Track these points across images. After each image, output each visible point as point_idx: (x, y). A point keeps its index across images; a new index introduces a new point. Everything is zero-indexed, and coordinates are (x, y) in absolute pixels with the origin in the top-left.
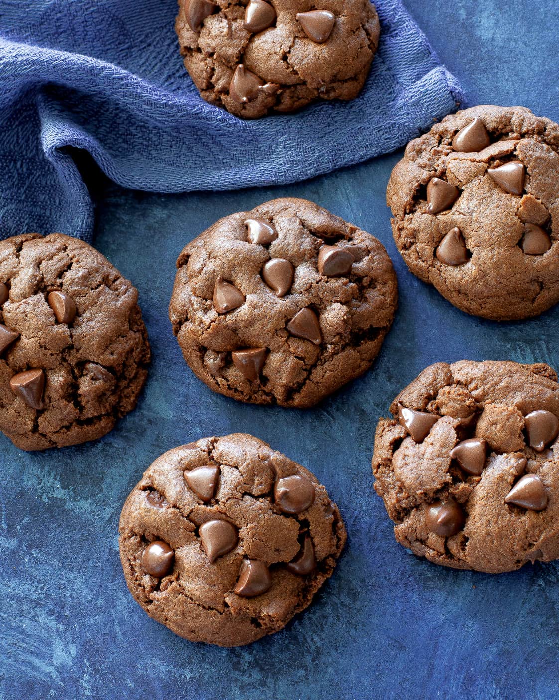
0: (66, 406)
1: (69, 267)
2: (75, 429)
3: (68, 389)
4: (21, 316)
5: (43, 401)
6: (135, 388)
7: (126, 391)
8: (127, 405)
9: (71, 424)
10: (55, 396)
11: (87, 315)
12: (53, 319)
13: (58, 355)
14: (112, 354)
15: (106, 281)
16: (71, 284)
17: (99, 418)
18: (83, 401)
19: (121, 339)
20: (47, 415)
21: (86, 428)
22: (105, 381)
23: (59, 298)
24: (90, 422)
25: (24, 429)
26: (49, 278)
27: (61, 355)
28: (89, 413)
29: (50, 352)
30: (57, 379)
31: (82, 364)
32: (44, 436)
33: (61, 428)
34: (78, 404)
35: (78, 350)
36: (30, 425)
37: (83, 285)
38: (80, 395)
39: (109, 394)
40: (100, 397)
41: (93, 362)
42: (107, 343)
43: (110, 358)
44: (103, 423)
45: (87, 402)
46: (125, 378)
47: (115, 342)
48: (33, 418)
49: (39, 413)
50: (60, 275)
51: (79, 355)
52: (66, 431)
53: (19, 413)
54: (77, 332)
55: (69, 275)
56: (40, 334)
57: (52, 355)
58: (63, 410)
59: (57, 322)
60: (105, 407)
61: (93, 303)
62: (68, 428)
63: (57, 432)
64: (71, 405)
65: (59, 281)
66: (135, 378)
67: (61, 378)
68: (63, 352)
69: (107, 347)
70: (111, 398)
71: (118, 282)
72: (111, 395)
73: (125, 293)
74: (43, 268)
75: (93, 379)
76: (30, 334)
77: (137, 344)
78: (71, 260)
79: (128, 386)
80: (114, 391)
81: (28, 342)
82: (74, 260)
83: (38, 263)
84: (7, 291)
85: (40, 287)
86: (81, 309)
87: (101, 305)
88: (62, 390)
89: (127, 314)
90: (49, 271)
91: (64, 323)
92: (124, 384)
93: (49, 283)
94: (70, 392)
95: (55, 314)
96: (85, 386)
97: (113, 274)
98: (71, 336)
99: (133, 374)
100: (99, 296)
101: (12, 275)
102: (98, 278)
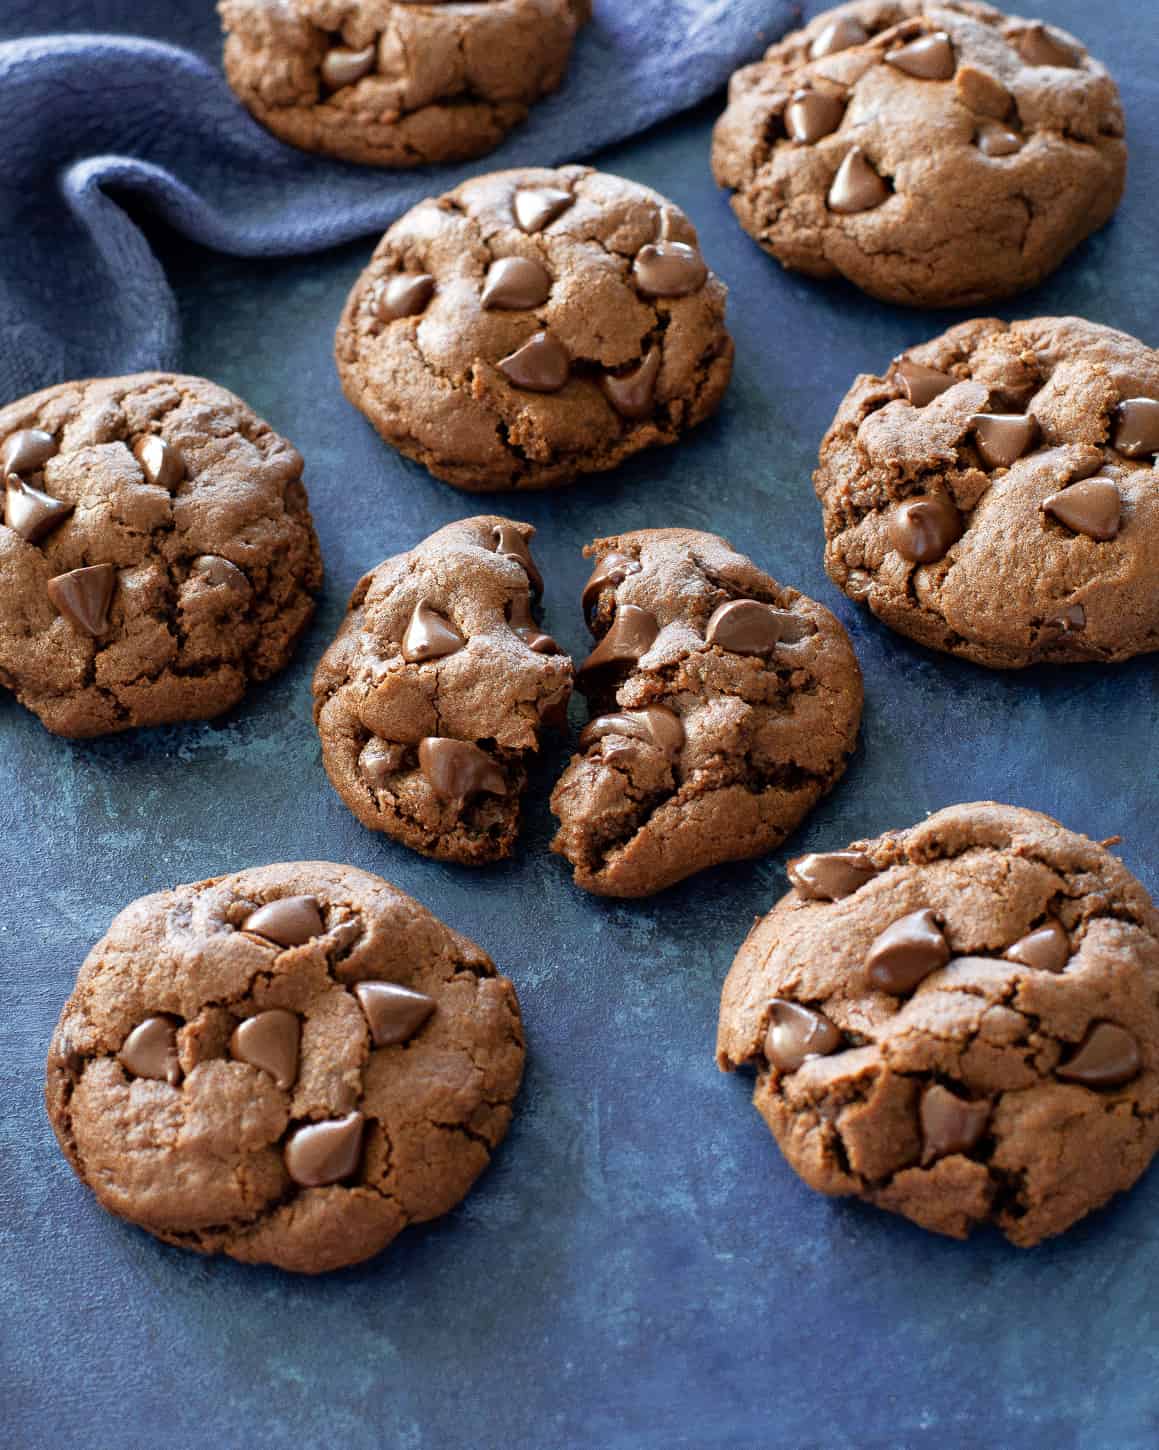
0: (152, 627)
1: (176, 404)
2: (168, 680)
3: (157, 598)
4: (78, 473)
5: (109, 620)
6: (290, 621)
7: (271, 626)
8: (272, 650)
9: (160, 672)
10: (133, 607)
11: (205, 476)
12: (141, 476)
13: (143, 535)
14: (247, 543)
15: (244, 429)
16: (178, 427)
17: (214, 664)
18: (186, 622)
19: (267, 521)
20: (115, 651)
21: (188, 681)
22: (232, 587)
23: (153, 452)
24: (197, 669)
25: (67, 675)
26: (136, 421)
27: (149, 538)
28: (197, 650)
29: (129, 529)
30: (137, 581)
31: (187, 562)
32: (105, 692)
33: (140, 677)
34: (174, 629)
35: (182, 533)
36: (79, 668)
37: (198, 429)
38: (181, 611)
39: (237, 618)
40: (221, 617)
41: (211, 554)
42: (240, 520)
43: (245, 547)
44: (223, 674)
45: (194, 625)
46: (271, 602)
47: (255, 523)
48: (86, 654)
49: (99, 645)
50: (159, 415)
51: (184, 540)
52: (148, 683)
53: (59, 644)
54: (182, 501)
55: (173, 416)
56: (112, 496)
57: (132, 534)
58: (147, 637)
59: (146, 481)
60: (228, 643)
61: (218, 457)
62: (154, 678)
63: (132, 683)
64: (164, 626)
65: (155, 424)
66: (289, 605)
67: (147, 577)
68: (154, 534)
69: (238, 530)
70: (242, 628)
71: (267, 436)
72: (241, 622)
73: (279, 451)
74: (126, 404)
75: (207, 581)
76: (93, 500)
77: (298, 540)
78: (181, 394)
79: (276, 617)
80: (249, 617)
81: (89, 514)
82: (186, 395)
83: (119, 399)
84: (55, 446)
85: (119, 432)
86: (193, 469)
87: (233, 462)
88: (148, 597)
89: (283, 483)
90: (137, 408)
91: (159, 483)
92: (267, 611)
93: (136, 427)
94: (162, 605)
95: (144, 469)
96: (191, 591)
97: (258, 424)
98: (172, 507)
99: (285, 595)
100: (228, 448)
101: (68, 418)
102: (230, 423)
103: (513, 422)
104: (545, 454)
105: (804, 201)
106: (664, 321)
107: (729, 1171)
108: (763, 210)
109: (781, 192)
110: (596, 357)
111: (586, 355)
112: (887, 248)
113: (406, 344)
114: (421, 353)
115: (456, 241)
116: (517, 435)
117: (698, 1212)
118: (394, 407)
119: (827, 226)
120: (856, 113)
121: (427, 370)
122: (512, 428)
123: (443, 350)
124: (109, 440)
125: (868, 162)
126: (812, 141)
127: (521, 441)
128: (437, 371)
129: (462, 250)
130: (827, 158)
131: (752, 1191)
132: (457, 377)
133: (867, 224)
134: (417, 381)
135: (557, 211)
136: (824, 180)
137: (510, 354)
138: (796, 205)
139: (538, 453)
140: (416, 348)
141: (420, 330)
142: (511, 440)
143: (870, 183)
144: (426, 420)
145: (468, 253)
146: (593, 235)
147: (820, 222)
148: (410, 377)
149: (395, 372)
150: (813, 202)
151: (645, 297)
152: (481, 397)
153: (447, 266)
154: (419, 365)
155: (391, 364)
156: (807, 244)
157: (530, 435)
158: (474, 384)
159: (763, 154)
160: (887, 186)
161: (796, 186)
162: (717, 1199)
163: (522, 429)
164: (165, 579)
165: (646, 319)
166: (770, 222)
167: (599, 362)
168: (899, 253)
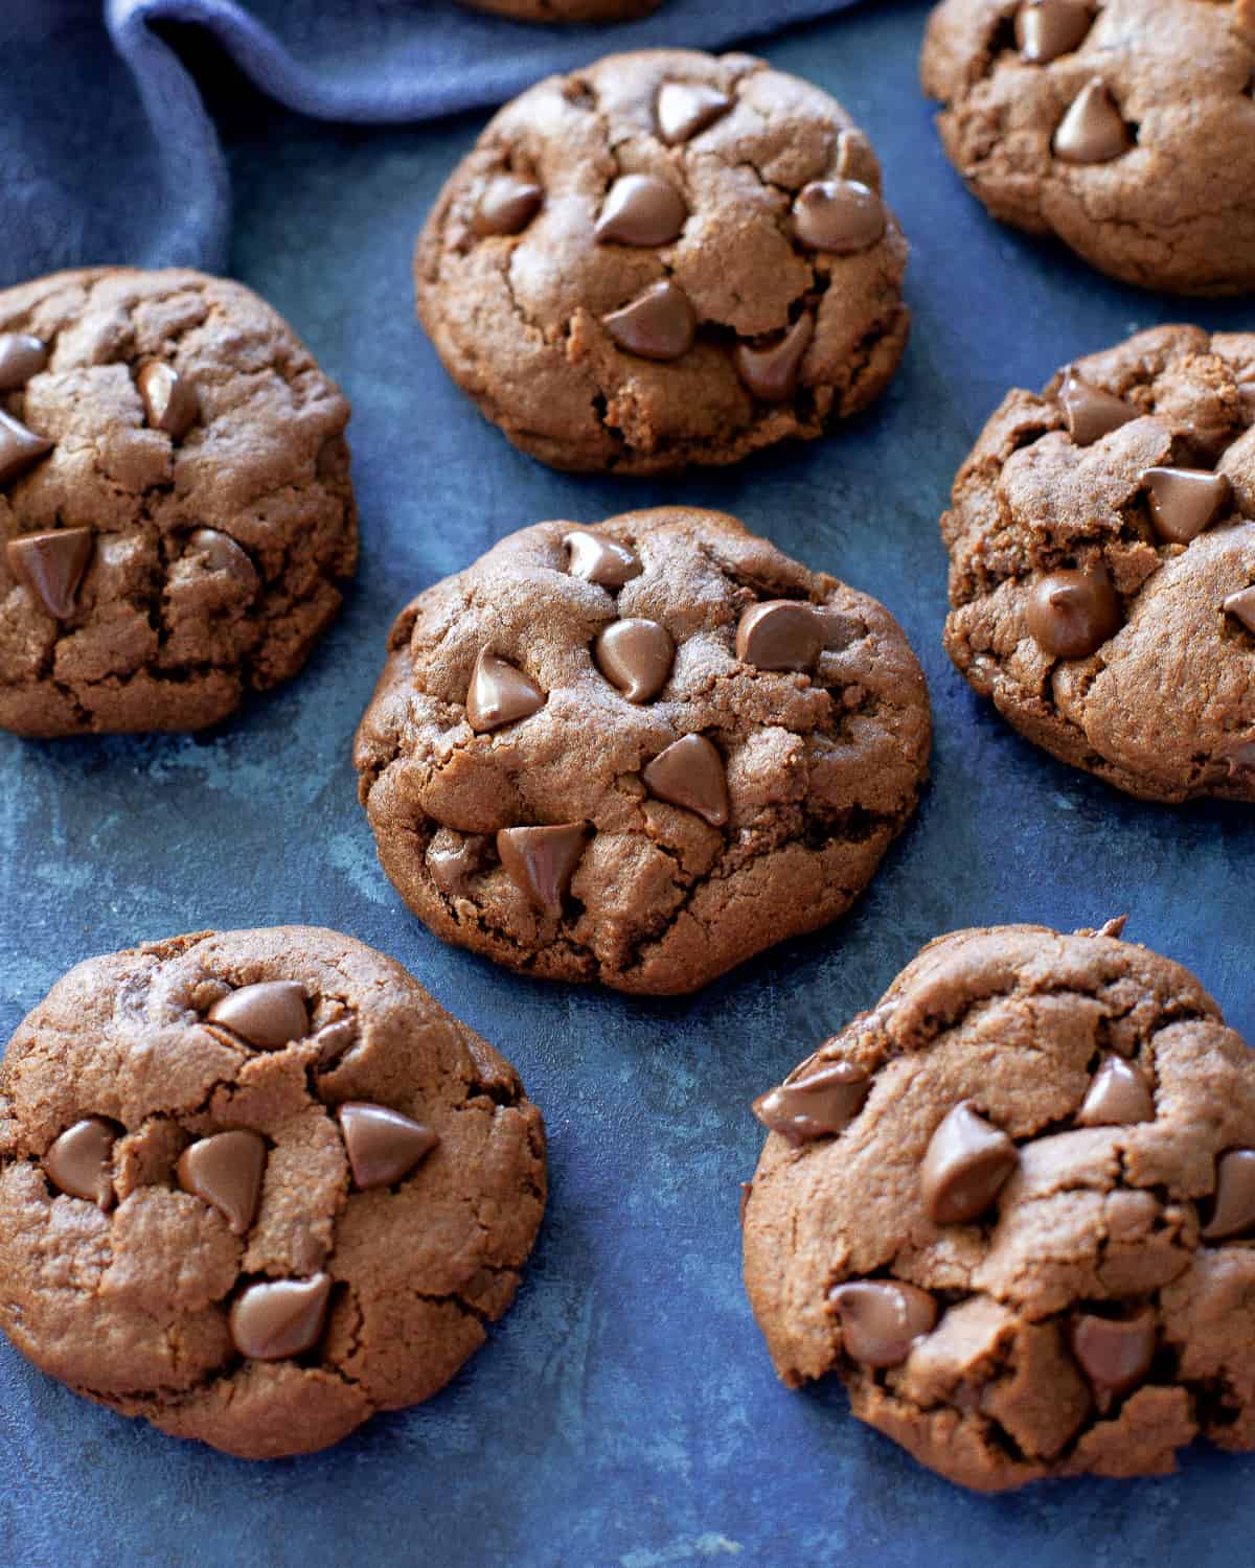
0: (129, 616)
1: (199, 322)
2: (142, 684)
3: (140, 581)
4: (64, 403)
5: (77, 600)
6: (304, 621)
7: (280, 624)
8: (278, 657)
9: (134, 671)
10: (108, 588)
11: (220, 424)
12: (138, 417)
13: (132, 496)
14: (262, 518)
15: (280, 364)
16: (197, 354)
17: (204, 667)
18: (172, 612)
19: (290, 491)
20: (80, 639)
21: (168, 687)
22: (234, 577)
23: (160, 384)
24: (180, 673)
25: (18, 663)
26: (147, 339)
27: (139, 499)
28: (182, 649)
29: (115, 486)
30: (119, 553)
31: (185, 533)
32: (64, 689)
33: (108, 676)
34: (156, 621)
35: (182, 497)
36: (34, 657)
37: (221, 359)
38: (167, 600)
39: (237, 613)
40: (216, 612)
41: (214, 529)
42: (255, 488)
43: (255, 525)
44: (213, 681)
45: (181, 618)
46: (285, 593)
47: (274, 493)
48: (45, 638)
49: (64, 629)
50: (177, 333)
51: (182, 507)
52: (118, 685)
53: (15, 623)
54: (187, 455)
55: (195, 338)
56: (100, 441)
57: (118, 493)
58: (124, 627)
59: (146, 424)
60: (222, 644)
61: (240, 401)
62: (125, 678)
63: (96, 683)
64: (142, 618)
65: (169, 346)
66: (308, 597)
67: (130, 552)
68: (146, 494)
69: (252, 500)
70: (242, 626)
71: (307, 376)
72: (243, 618)
73: (319, 398)
74: (140, 313)
75: (204, 565)
76: (79, 441)
77: (327, 517)
78: (209, 309)
79: (288, 613)
80: (252, 613)
81: (69, 460)
82: (215, 311)
83: (130, 306)
84: (42, 360)
85: (123, 352)
86: (208, 412)
87: (257, 408)
88: (128, 578)
89: (317, 441)
90: (150, 323)
91: (162, 428)
92: (279, 604)
93: (146, 348)
94: (146, 587)
95: (146, 408)
96: (183, 575)
97: (300, 357)
98: (173, 461)
99: (304, 586)
100: (255, 389)
101: (65, 324)
102: (263, 354)
103: (614, 396)
104: (647, 443)
105: (1023, 138)
106: (822, 282)
107: (737, 1426)
108: (973, 140)
109: (998, 121)
110: (730, 321)
111: (719, 318)
112: (1119, 216)
113: (495, 276)
114: (511, 290)
115: (575, 145)
116: (616, 416)
117: (692, 1473)
118: (470, 354)
119: (1049, 175)
120: (1105, 32)
121: (516, 315)
122: (611, 405)
123: (538, 292)
124: (110, 361)
125: (1110, 99)
126: (1044, 61)
127: (621, 423)
128: (529, 318)
129: (582, 157)
130: (1060, 86)
131: (760, 1455)
132: (551, 329)
133: (1098, 181)
134: (502, 326)
135: (709, 119)
136: (1052, 114)
137: (622, 306)
138: (1013, 141)
139: (640, 441)
140: (507, 280)
141: (519, 257)
142: (608, 419)
143: (1109, 129)
144: (507, 378)
145: (587, 163)
146: (749, 158)
147: (1041, 169)
148: (495, 319)
149: (477, 310)
150: (1035, 142)
151: (802, 249)
152: (578, 360)
153: (562, 176)
154: (506, 305)
155: (474, 298)
156: (1021, 193)
157: (632, 417)
158: (570, 342)
159: (983, 68)
160: (1129, 134)
161: (1017, 117)
162: (717, 1460)
163: (623, 407)
164: (152, 555)
165: (798, 277)
166: (979, 156)
167: (732, 329)
168: (1134, 224)
